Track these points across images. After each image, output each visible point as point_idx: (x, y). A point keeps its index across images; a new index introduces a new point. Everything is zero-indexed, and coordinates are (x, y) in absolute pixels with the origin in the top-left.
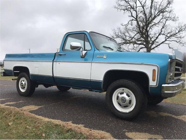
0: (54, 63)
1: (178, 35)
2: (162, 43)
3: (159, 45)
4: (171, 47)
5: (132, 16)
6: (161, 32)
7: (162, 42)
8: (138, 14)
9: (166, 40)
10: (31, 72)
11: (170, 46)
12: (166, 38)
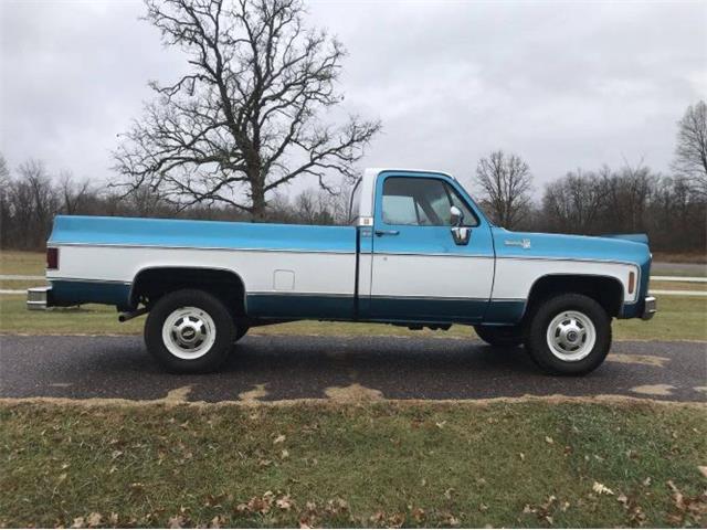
0: (361, 257)
1: (347, 151)
2: (303, 169)
3: (293, 176)
4: (326, 185)
5: (205, 65)
6: (292, 134)
7: (300, 166)
8: (223, 61)
9: (312, 164)
10: (251, 287)
11: (323, 182)
12: (314, 156)
